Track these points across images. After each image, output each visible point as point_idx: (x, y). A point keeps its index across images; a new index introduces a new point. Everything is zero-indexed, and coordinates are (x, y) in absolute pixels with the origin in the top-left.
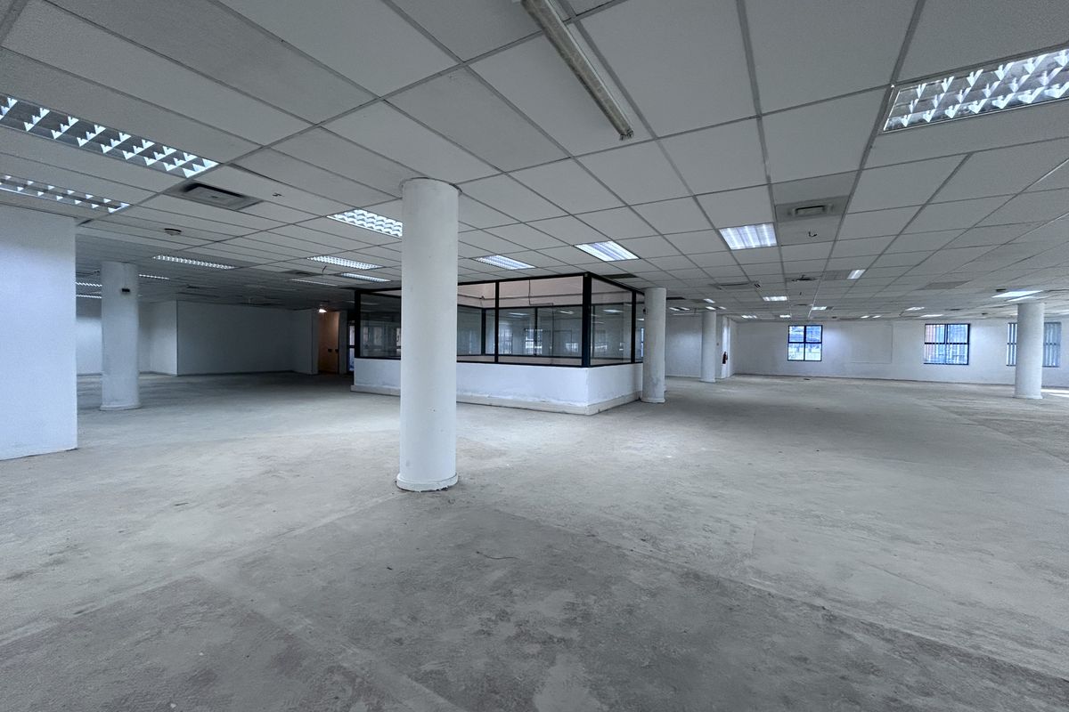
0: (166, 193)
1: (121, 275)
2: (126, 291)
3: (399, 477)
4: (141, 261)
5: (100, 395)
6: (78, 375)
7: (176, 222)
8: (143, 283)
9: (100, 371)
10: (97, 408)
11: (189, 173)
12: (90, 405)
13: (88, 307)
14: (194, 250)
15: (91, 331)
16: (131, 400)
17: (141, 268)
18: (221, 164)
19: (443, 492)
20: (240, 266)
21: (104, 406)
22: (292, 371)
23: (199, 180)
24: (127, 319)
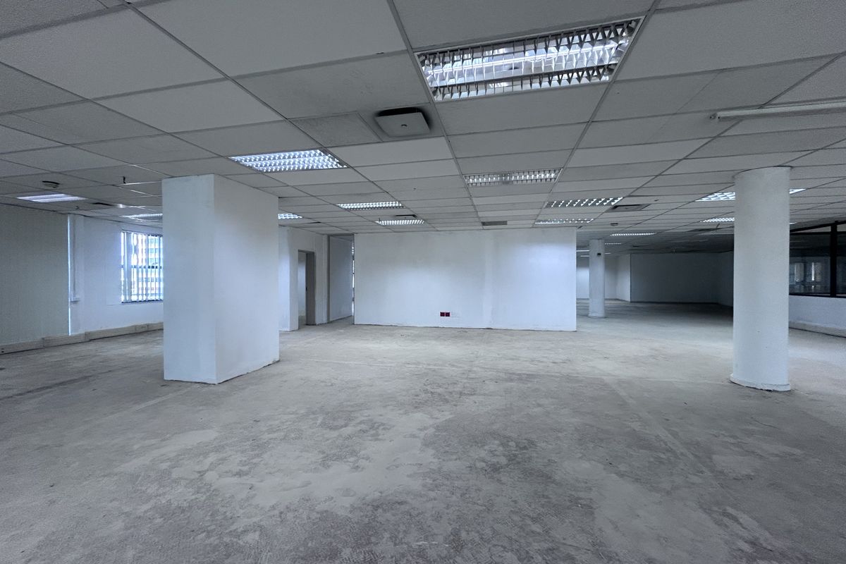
0: (606, 212)
1: (598, 246)
2: (599, 254)
3: (732, 375)
4: (605, 238)
5: (588, 309)
6: (577, 299)
7: (614, 221)
8: (607, 248)
9: (588, 297)
10: (587, 316)
11: (613, 203)
12: (583, 313)
13: (582, 262)
14: (628, 229)
15: (585, 274)
16: (601, 313)
17: (606, 241)
18: (624, 198)
19: (767, 393)
20: (659, 232)
21: (590, 315)
22: (717, 304)
23: (618, 204)
24: (600, 268)
